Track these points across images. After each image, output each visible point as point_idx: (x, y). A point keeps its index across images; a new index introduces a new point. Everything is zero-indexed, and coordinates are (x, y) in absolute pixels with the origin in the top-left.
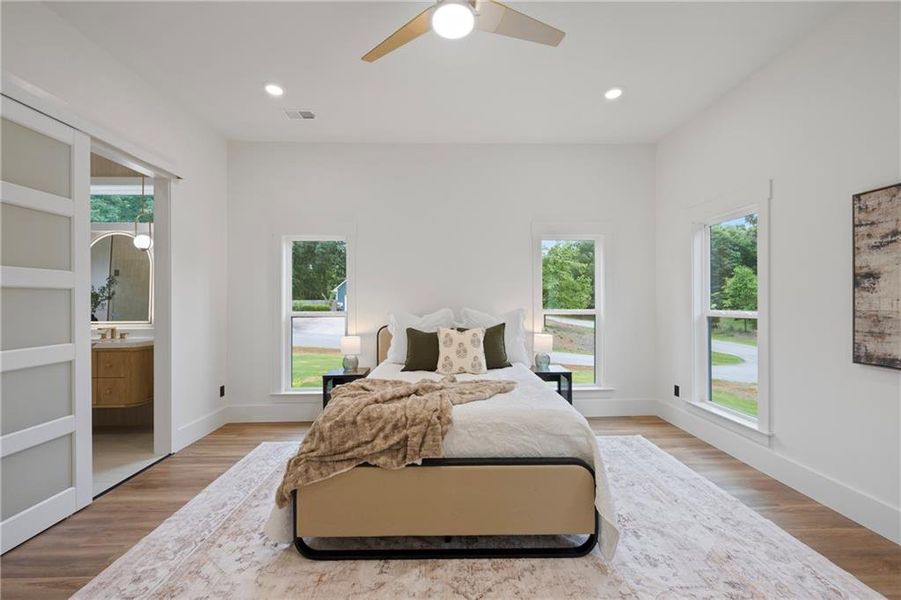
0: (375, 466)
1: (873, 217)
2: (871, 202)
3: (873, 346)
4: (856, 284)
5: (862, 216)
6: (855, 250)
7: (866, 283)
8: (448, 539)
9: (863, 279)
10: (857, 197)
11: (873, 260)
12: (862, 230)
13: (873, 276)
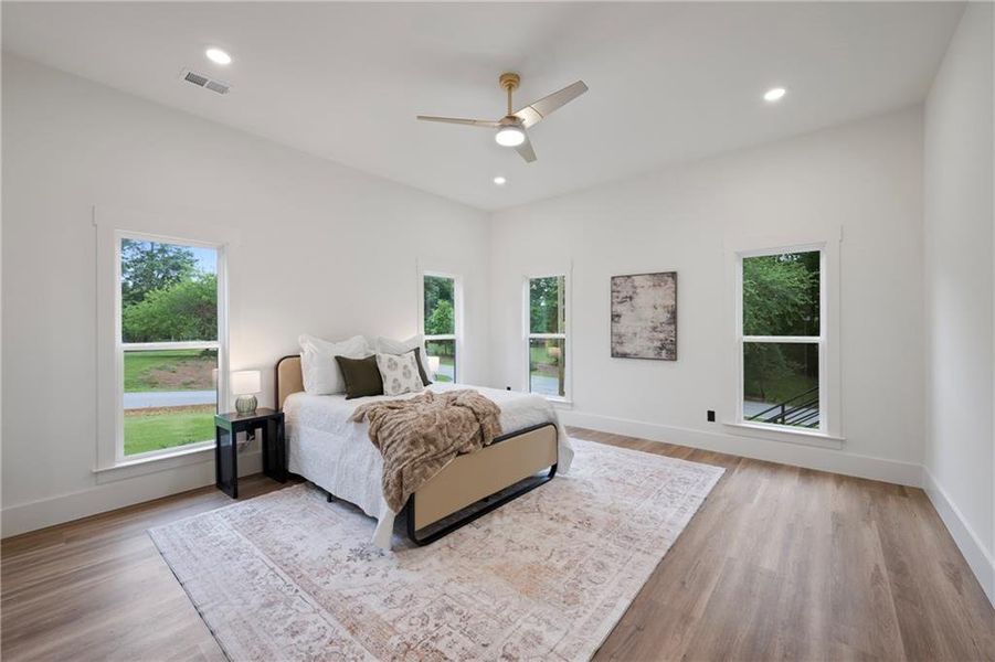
0: (467, 453)
1: (619, 289)
2: (618, 281)
3: (619, 349)
4: (612, 319)
5: (614, 287)
6: (612, 303)
7: (616, 319)
8: (486, 500)
9: (615, 317)
10: (613, 278)
11: (619, 309)
12: (615, 294)
13: (619, 316)
